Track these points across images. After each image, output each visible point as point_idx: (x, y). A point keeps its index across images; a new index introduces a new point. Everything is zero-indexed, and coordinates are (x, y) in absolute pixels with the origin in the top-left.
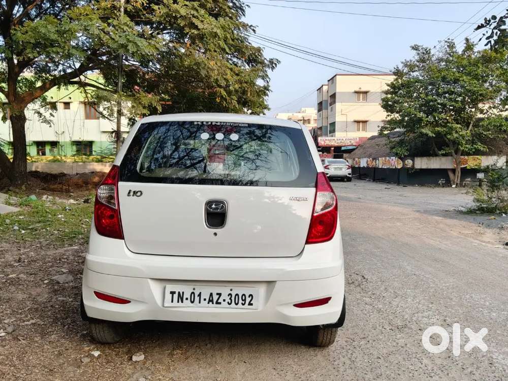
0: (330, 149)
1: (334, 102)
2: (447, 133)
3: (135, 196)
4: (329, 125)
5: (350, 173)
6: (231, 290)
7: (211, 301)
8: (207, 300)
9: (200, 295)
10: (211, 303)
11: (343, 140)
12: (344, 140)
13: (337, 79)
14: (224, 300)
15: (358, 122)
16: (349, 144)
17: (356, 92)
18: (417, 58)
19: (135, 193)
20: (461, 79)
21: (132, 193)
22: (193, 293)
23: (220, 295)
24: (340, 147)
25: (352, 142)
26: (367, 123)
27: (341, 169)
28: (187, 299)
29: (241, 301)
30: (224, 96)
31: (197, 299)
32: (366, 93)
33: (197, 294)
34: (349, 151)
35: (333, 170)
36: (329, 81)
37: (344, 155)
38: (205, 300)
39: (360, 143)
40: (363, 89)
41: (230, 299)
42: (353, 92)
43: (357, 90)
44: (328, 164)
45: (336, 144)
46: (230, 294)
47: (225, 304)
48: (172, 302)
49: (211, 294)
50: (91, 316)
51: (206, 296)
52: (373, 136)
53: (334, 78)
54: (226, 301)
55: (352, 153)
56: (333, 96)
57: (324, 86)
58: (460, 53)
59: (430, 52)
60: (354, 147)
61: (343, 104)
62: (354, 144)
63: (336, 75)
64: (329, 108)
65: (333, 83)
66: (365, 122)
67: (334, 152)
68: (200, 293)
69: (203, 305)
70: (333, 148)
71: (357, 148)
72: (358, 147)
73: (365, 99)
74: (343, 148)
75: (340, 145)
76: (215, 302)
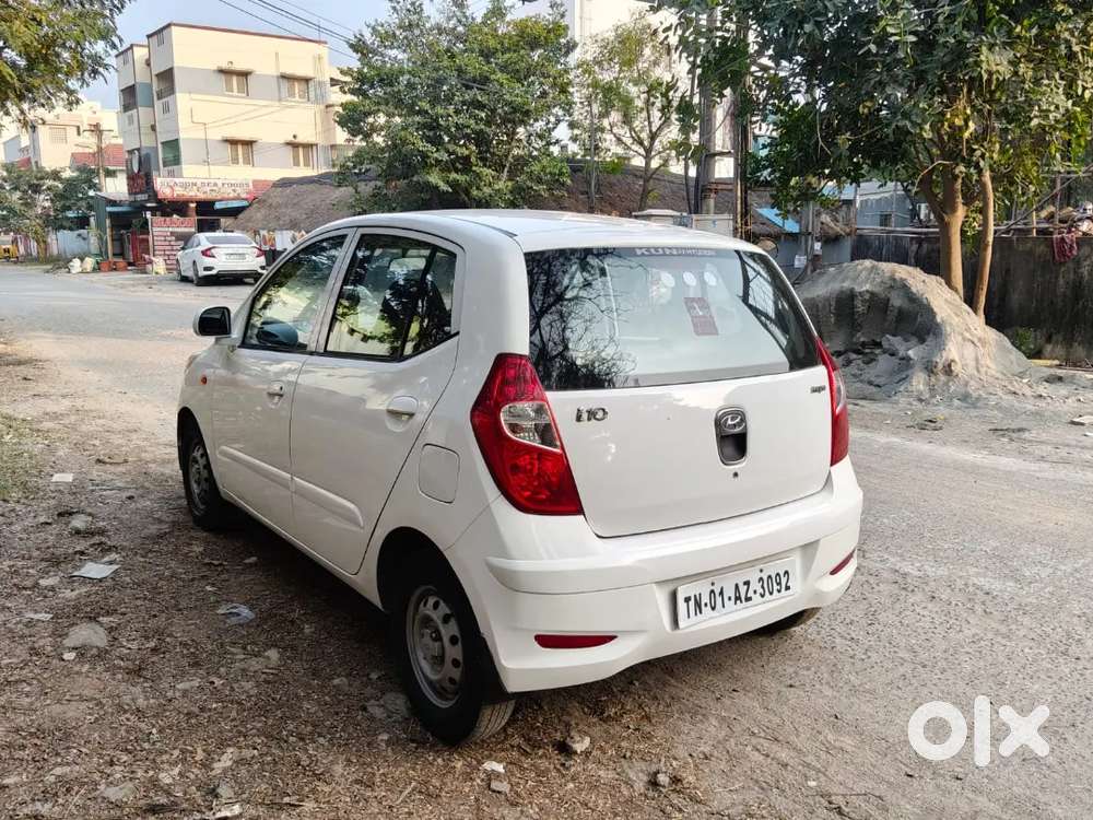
0: (188, 206)
1: (171, 90)
2: (470, 185)
3: (593, 421)
4: (160, 146)
5: (264, 264)
6: (761, 571)
7: (738, 598)
8: (733, 598)
9: (721, 593)
10: (738, 602)
11: (216, 185)
12: (220, 185)
13: (173, 33)
14: (755, 592)
15: (233, 142)
16: (231, 195)
17: (221, 71)
18: (395, 19)
19: (592, 414)
20: (493, 77)
21: (585, 416)
22: (712, 591)
23: (747, 583)
24: (211, 203)
25: (239, 190)
26: (255, 146)
27: (242, 255)
28: (706, 605)
29: (776, 587)
30: (8, 78)
31: (719, 599)
32: (245, 75)
33: (717, 592)
34: (234, 213)
35: (224, 258)
36: (149, 36)
37: (223, 220)
38: (730, 599)
39: (259, 194)
40: (239, 66)
41: (763, 587)
42: (214, 71)
43: (225, 66)
44: (211, 246)
45: (201, 196)
46: (761, 579)
47: (756, 598)
48: (689, 617)
49: (737, 586)
50: (514, 690)
51: (730, 592)
52: (283, 179)
53: (165, 32)
54: (758, 592)
55: (241, 216)
56: (167, 76)
57: (135, 49)
58: (479, 20)
59: (422, 10)
60: (245, 203)
61: (194, 96)
62: (244, 196)
63: (169, 26)
64: (158, 104)
65: (161, 42)
66: (249, 144)
67: (198, 214)
68: (722, 589)
69: (729, 610)
70: (193, 205)
71: (250, 205)
72: (253, 201)
73: (245, 90)
74: (218, 206)
75: (210, 196)
76: (743, 599)
